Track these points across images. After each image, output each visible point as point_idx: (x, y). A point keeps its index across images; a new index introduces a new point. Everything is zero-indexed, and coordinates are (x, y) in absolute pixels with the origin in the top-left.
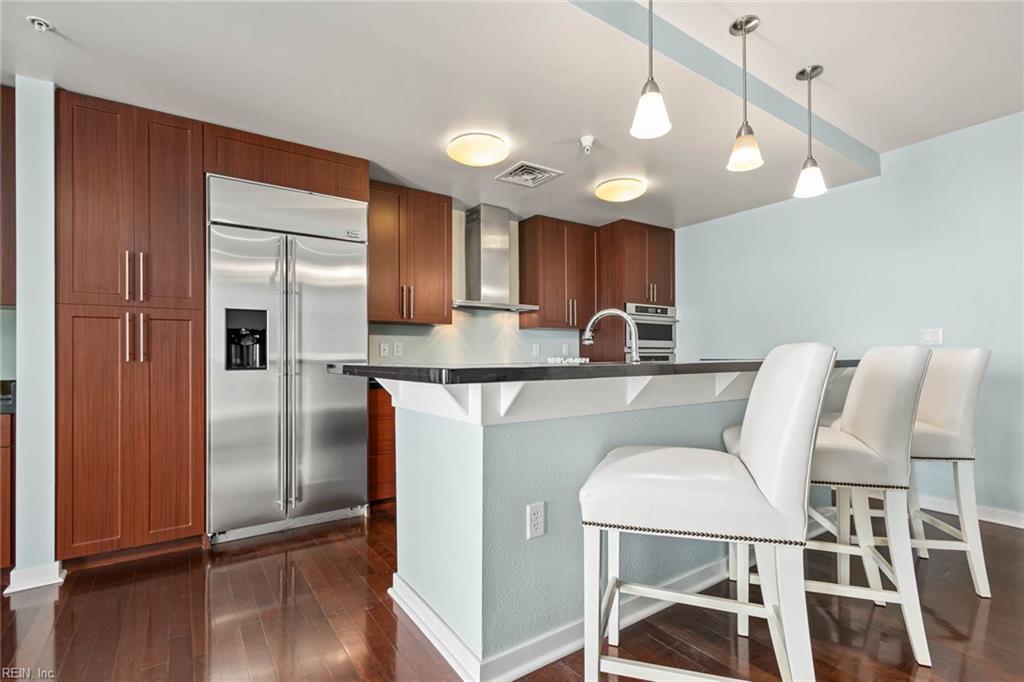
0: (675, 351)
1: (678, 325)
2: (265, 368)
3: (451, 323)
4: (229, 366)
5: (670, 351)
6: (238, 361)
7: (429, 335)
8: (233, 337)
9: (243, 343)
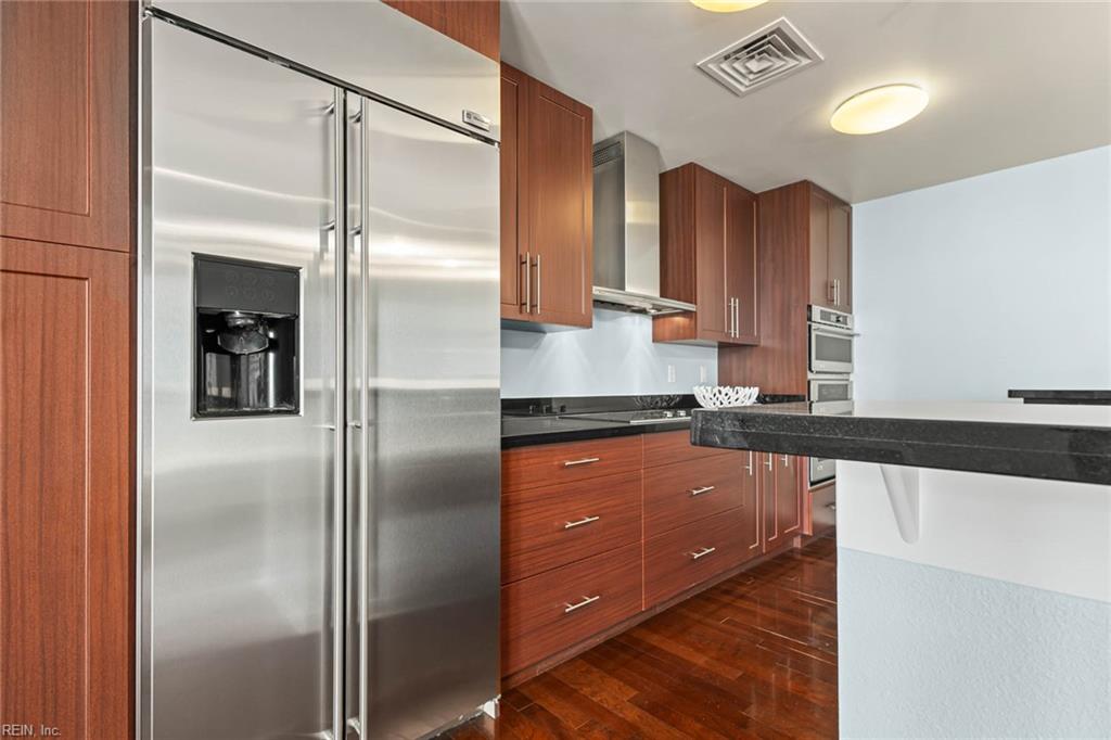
0: (852, 377)
1: (855, 341)
2: (296, 412)
3: (591, 327)
4: (204, 406)
5: (845, 377)
6: (226, 392)
7: (537, 348)
8: (212, 331)
9: (237, 350)
